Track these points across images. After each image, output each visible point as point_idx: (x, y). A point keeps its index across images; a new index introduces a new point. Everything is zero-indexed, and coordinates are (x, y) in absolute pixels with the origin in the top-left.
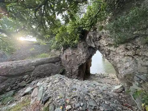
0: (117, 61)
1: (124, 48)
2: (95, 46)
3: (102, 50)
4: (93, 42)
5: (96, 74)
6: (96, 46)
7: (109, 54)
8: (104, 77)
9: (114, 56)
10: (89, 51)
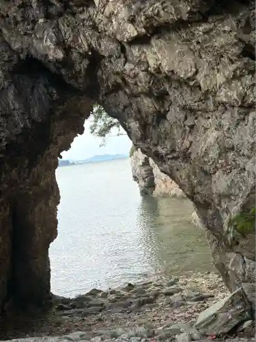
0: (206, 153)
1: (236, 50)
2: (60, 55)
3: (117, 88)
4: (48, 16)
5: (94, 293)
6: (67, 50)
7: (161, 116)
8: (150, 301)
9: (189, 122)
10: (18, 94)
